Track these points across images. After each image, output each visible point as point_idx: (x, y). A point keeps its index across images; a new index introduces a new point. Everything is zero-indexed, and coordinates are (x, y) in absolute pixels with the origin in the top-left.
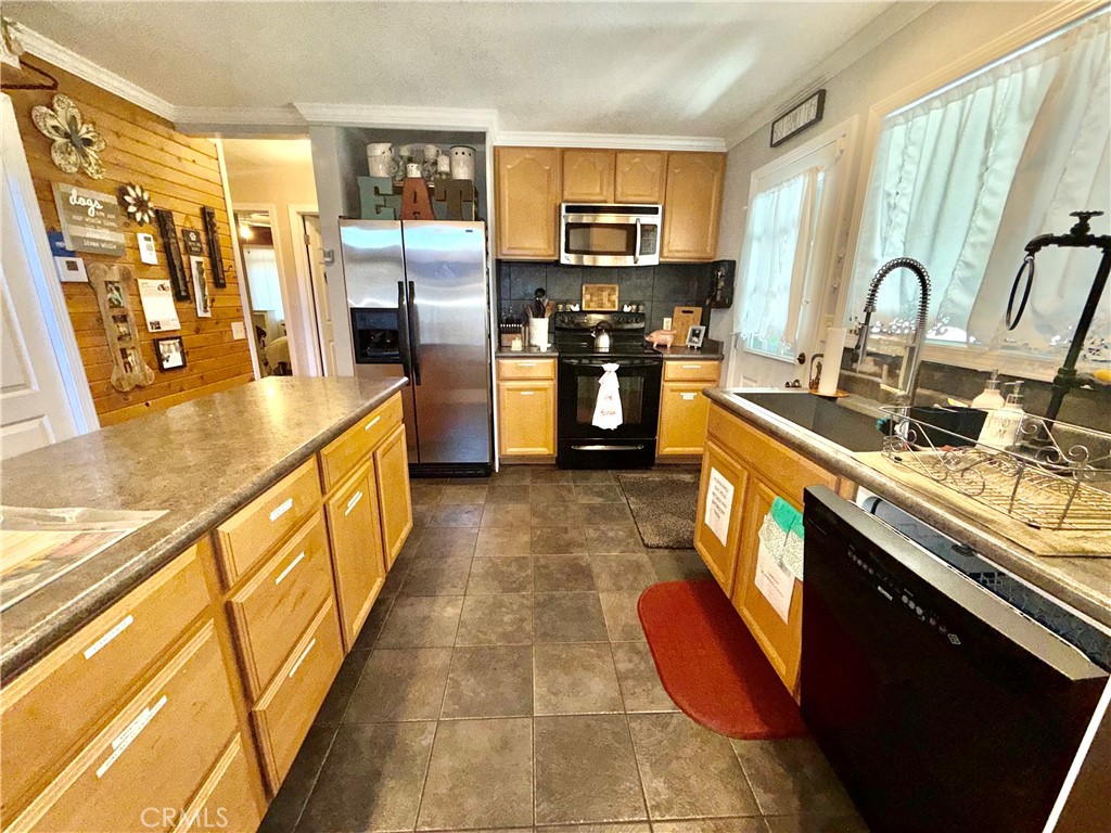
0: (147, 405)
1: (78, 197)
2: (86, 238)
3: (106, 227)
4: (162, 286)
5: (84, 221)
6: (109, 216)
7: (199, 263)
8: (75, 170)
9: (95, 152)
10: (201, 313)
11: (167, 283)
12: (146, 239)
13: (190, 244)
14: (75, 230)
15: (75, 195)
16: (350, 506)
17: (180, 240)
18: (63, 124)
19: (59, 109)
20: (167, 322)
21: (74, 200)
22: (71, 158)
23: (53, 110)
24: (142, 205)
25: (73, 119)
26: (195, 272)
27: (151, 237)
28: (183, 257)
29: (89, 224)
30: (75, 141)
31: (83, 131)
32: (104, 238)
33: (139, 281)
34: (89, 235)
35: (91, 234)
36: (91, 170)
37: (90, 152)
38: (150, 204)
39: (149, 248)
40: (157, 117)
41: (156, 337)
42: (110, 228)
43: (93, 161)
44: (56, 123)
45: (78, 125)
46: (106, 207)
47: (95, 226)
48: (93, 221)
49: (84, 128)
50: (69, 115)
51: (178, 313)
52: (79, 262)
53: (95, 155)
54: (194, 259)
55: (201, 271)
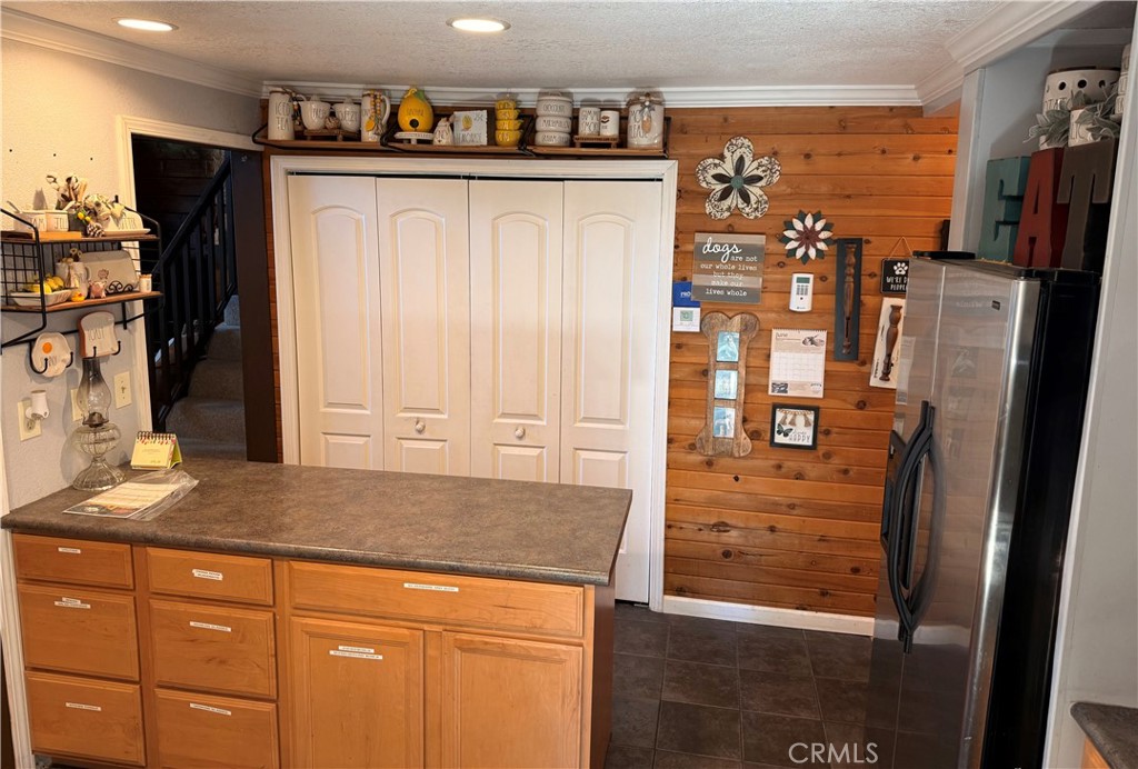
0: (737, 479)
1: (713, 245)
2: (710, 287)
3: (741, 272)
4: (811, 340)
5: (714, 268)
6: (748, 259)
7: (896, 309)
8: (727, 214)
9: (761, 188)
10: (875, 382)
11: (822, 336)
12: (799, 280)
13: (889, 280)
14: (697, 280)
15: (709, 243)
16: (344, 651)
17: (872, 275)
18: (728, 168)
19: (726, 153)
20: (801, 386)
21: (707, 249)
22: (726, 204)
23: (722, 157)
24: (808, 237)
25: (741, 159)
26: (884, 321)
27: (811, 277)
28: (868, 300)
29: (719, 271)
30: (736, 184)
31: (750, 168)
32: (733, 284)
33: (774, 332)
34: (714, 283)
35: (717, 281)
36: (747, 210)
37: (755, 191)
38: (824, 235)
39: (802, 292)
40: (891, 108)
41: (776, 401)
42: (747, 273)
43: (753, 199)
44: (719, 171)
45: (747, 163)
46: (747, 250)
47: (726, 272)
48: (726, 267)
49: (755, 164)
50: (736, 156)
51: (828, 375)
52: (696, 311)
53: (759, 192)
54: (888, 302)
55: (894, 321)
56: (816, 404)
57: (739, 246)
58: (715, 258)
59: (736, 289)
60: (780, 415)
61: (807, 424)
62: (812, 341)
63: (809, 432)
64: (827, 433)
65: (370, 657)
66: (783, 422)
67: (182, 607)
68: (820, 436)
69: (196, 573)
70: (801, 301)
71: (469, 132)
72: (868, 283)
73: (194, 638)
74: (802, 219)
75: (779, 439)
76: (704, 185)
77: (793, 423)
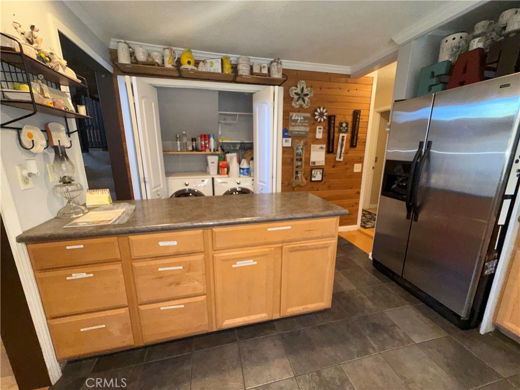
2: (294, 131)
3: (303, 126)
5: (295, 124)
6: (306, 121)
8: (298, 106)
9: (308, 98)
10: (337, 159)
11: (324, 146)
12: (319, 128)
13: (341, 128)
14: (291, 129)
15: (295, 116)
16: (239, 264)
17: (337, 127)
18: (299, 91)
19: (298, 86)
20: (319, 162)
21: (293, 118)
22: (298, 103)
23: (297, 87)
24: (321, 115)
25: (303, 88)
26: (340, 141)
27: (322, 127)
28: (336, 135)
29: (297, 126)
30: (301, 96)
31: (305, 91)
32: (301, 130)
33: (312, 146)
34: (296, 130)
35: (297, 129)
36: (304, 105)
37: (306, 99)
38: (325, 114)
39: (319, 132)
40: (342, 74)
41: (313, 168)
42: (305, 126)
43: (306, 102)
44: (296, 91)
45: (304, 89)
46: (305, 118)
47: (299, 126)
48: (299, 124)
49: (306, 90)
50: (301, 87)
51: (326, 159)
52: (290, 139)
53: (308, 99)
54: (341, 135)
55: (343, 140)
56: (322, 167)
57: (303, 117)
58: (296, 121)
59: (302, 131)
60: (313, 172)
61: (320, 174)
62: (322, 148)
63: (321, 176)
64: (325, 176)
65: (251, 264)
66: (314, 174)
67: (153, 263)
68: (324, 177)
69: (161, 244)
70: (319, 135)
71: (213, 68)
72: (336, 129)
73: (161, 277)
74: (320, 108)
75: (313, 179)
76: (292, 96)
77: (317, 174)
